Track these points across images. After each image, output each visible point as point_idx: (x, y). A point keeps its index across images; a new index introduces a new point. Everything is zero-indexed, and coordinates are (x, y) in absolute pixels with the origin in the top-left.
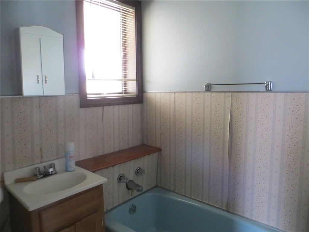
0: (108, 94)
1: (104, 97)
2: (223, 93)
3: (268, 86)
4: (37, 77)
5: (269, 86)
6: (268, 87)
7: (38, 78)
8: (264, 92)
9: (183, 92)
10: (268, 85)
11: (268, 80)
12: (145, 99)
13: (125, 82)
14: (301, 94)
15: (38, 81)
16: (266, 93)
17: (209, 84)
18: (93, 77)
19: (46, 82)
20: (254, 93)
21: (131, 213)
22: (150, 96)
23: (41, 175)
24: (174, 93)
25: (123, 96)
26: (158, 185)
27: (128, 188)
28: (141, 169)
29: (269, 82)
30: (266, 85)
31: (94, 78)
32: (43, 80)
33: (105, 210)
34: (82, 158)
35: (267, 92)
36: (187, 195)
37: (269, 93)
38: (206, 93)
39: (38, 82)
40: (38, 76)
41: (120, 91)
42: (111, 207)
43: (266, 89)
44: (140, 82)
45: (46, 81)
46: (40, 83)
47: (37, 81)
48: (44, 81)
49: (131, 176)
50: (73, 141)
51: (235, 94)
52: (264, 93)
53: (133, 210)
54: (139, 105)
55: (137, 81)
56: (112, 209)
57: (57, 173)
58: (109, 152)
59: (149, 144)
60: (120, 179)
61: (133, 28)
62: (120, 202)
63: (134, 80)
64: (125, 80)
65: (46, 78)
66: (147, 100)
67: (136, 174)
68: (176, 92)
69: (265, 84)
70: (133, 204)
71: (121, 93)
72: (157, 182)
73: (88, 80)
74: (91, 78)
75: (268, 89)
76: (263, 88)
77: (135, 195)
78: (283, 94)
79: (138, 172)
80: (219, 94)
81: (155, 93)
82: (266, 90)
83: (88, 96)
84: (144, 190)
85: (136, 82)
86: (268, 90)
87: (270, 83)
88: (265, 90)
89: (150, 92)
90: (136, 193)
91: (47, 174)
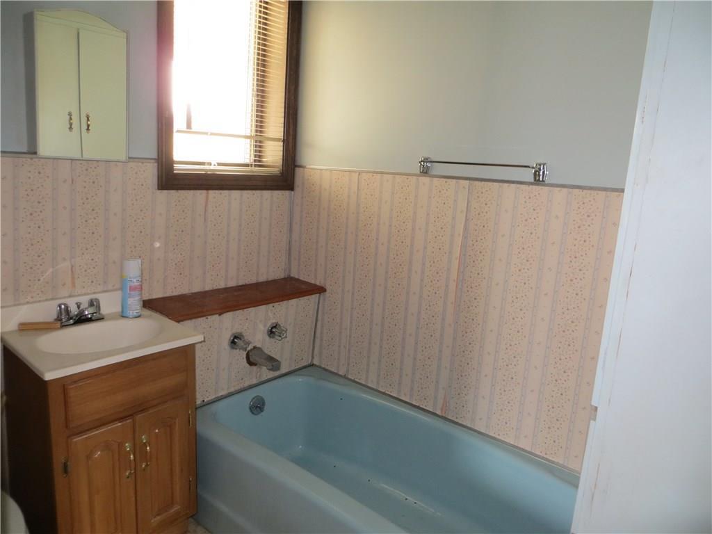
0: (219, 164)
1: (210, 170)
2: (454, 181)
3: (539, 173)
4: (69, 117)
5: (541, 173)
6: (539, 175)
7: (71, 119)
8: (531, 184)
9: (377, 173)
10: (540, 169)
11: (539, 162)
12: (298, 181)
13: (260, 142)
14: (597, 194)
15: (71, 124)
16: (534, 187)
17: (429, 160)
18: (189, 125)
19: (88, 129)
20: (512, 185)
21: (253, 413)
22: (310, 176)
23: (71, 318)
24: (359, 174)
25: (253, 172)
26: (315, 363)
27: (251, 363)
28: (280, 325)
29: (540, 165)
30: (536, 172)
31: (191, 129)
32: (81, 123)
33: (199, 402)
34: (157, 294)
35: (538, 185)
36: (369, 385)
37: (540, 187)
38: (420, 178)
39: (71, 128)
40: (70, 114)
41: (247, 161)
42: (212, 397)
43: (535, 178)
44: (291, 145)
45: (88, 126)
46: (73, 130)
47: (69, 126)
48: (84, 127)
49: (258, 337)
50: (140, 257)
51: (477, 183)
52: (531, 186)
53: (258, 407)
54: (287, 193)
55: (284, 141)
56: (215, 402)
57: (103, 318)
58: (215, 288)
59: (301, 278)
60: (235, 341)
61: (281, 26)
62: (232, 390)
63: (278, 140)
64: (259, 139)
65: (88, 120)
66: (303, 183)
67: (269, 336)
68: (363, 172)
69: (533, 168)
70: (258, 396)
71: (247, 165)
72: (313, 357)
73: (178, 131)
74: (184, 127)
75: (537, 178)
76: (528, 175)
77: (264, 378)
78: (565, 190)
79: (273, 331)
80: (446, 182)
81: (321, 170)
82: (535, 180)
83: (176, 166)
84: (284, 370)
85: (282, 144)
86: (538, 180)
87: (544, 168)
88: (532, 180)
89: (312, 167)
90: (266, 373)
91: (83, 318)
